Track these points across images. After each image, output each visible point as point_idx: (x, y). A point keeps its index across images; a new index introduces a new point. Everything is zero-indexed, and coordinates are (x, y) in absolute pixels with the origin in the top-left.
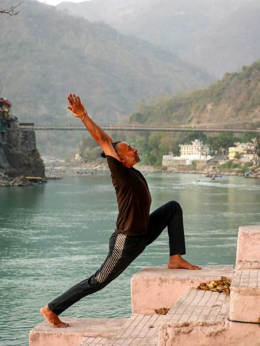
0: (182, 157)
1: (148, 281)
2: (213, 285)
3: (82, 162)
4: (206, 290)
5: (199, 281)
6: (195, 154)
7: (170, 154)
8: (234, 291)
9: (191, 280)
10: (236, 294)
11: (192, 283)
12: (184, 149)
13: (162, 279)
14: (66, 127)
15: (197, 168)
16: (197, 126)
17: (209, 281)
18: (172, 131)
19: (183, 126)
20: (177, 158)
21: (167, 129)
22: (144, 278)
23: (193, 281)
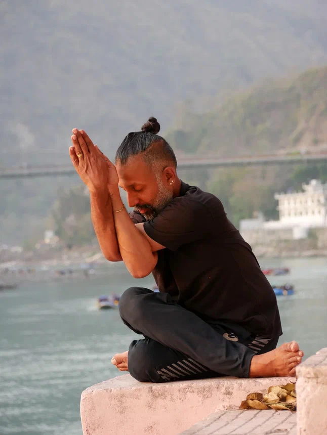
0: (285, 221)
1: (121, 397)
2: (278, 396)
3: (60, 249)
4: (261, 410)
5: (244, 390)
6: (313, 213)
7: (257, 217)
8: (304, 377)
9: (224, 388)
10: (310, 383)
11: (228, 396)
12: (288, 203)
13: (155, 390)
14: (19, 172)
15: (320, 244)
16: (313, 149)
17: (267, 388)
18: (257, 163)
19: (282, 152)
20: (272, 225)
21: (246, 160)
22: (111, 391)
23: (230, 390)
